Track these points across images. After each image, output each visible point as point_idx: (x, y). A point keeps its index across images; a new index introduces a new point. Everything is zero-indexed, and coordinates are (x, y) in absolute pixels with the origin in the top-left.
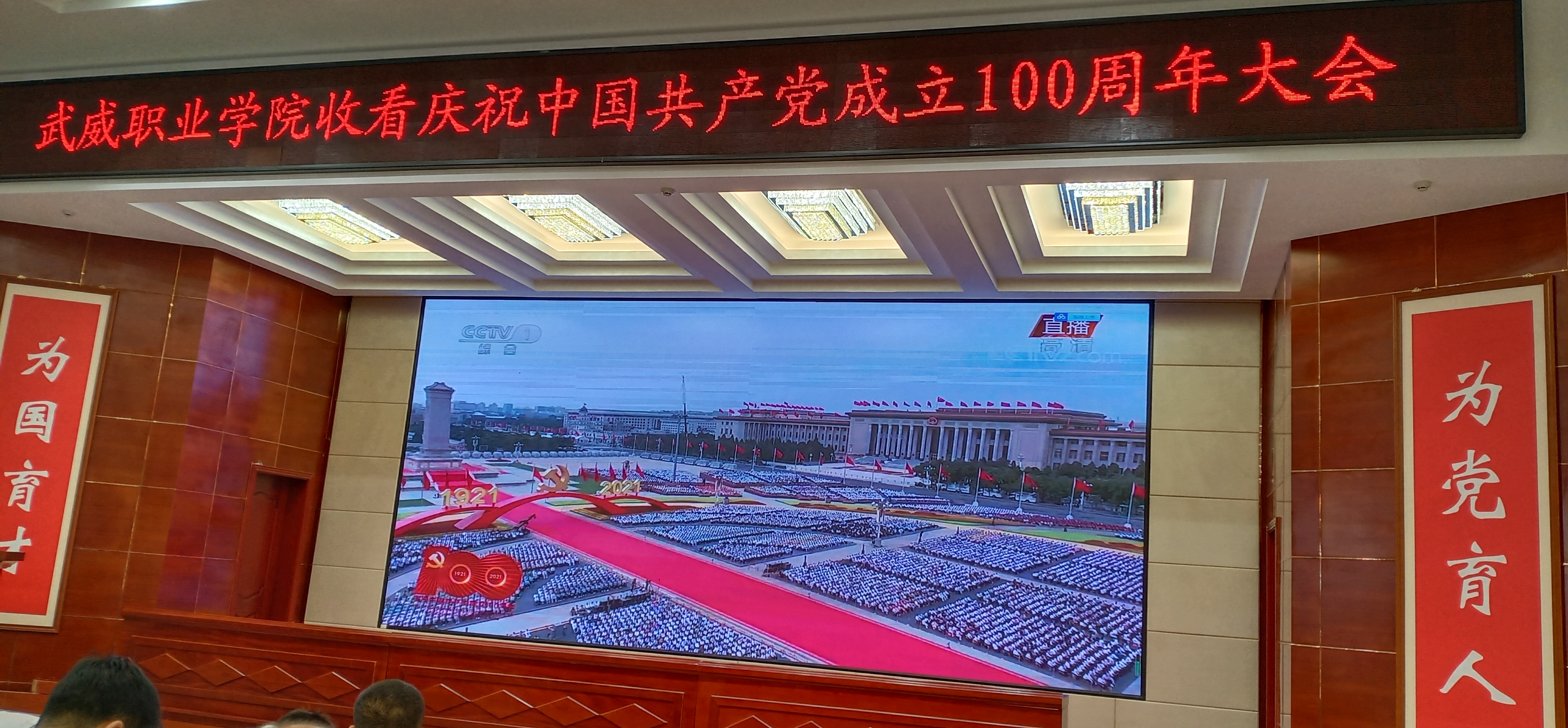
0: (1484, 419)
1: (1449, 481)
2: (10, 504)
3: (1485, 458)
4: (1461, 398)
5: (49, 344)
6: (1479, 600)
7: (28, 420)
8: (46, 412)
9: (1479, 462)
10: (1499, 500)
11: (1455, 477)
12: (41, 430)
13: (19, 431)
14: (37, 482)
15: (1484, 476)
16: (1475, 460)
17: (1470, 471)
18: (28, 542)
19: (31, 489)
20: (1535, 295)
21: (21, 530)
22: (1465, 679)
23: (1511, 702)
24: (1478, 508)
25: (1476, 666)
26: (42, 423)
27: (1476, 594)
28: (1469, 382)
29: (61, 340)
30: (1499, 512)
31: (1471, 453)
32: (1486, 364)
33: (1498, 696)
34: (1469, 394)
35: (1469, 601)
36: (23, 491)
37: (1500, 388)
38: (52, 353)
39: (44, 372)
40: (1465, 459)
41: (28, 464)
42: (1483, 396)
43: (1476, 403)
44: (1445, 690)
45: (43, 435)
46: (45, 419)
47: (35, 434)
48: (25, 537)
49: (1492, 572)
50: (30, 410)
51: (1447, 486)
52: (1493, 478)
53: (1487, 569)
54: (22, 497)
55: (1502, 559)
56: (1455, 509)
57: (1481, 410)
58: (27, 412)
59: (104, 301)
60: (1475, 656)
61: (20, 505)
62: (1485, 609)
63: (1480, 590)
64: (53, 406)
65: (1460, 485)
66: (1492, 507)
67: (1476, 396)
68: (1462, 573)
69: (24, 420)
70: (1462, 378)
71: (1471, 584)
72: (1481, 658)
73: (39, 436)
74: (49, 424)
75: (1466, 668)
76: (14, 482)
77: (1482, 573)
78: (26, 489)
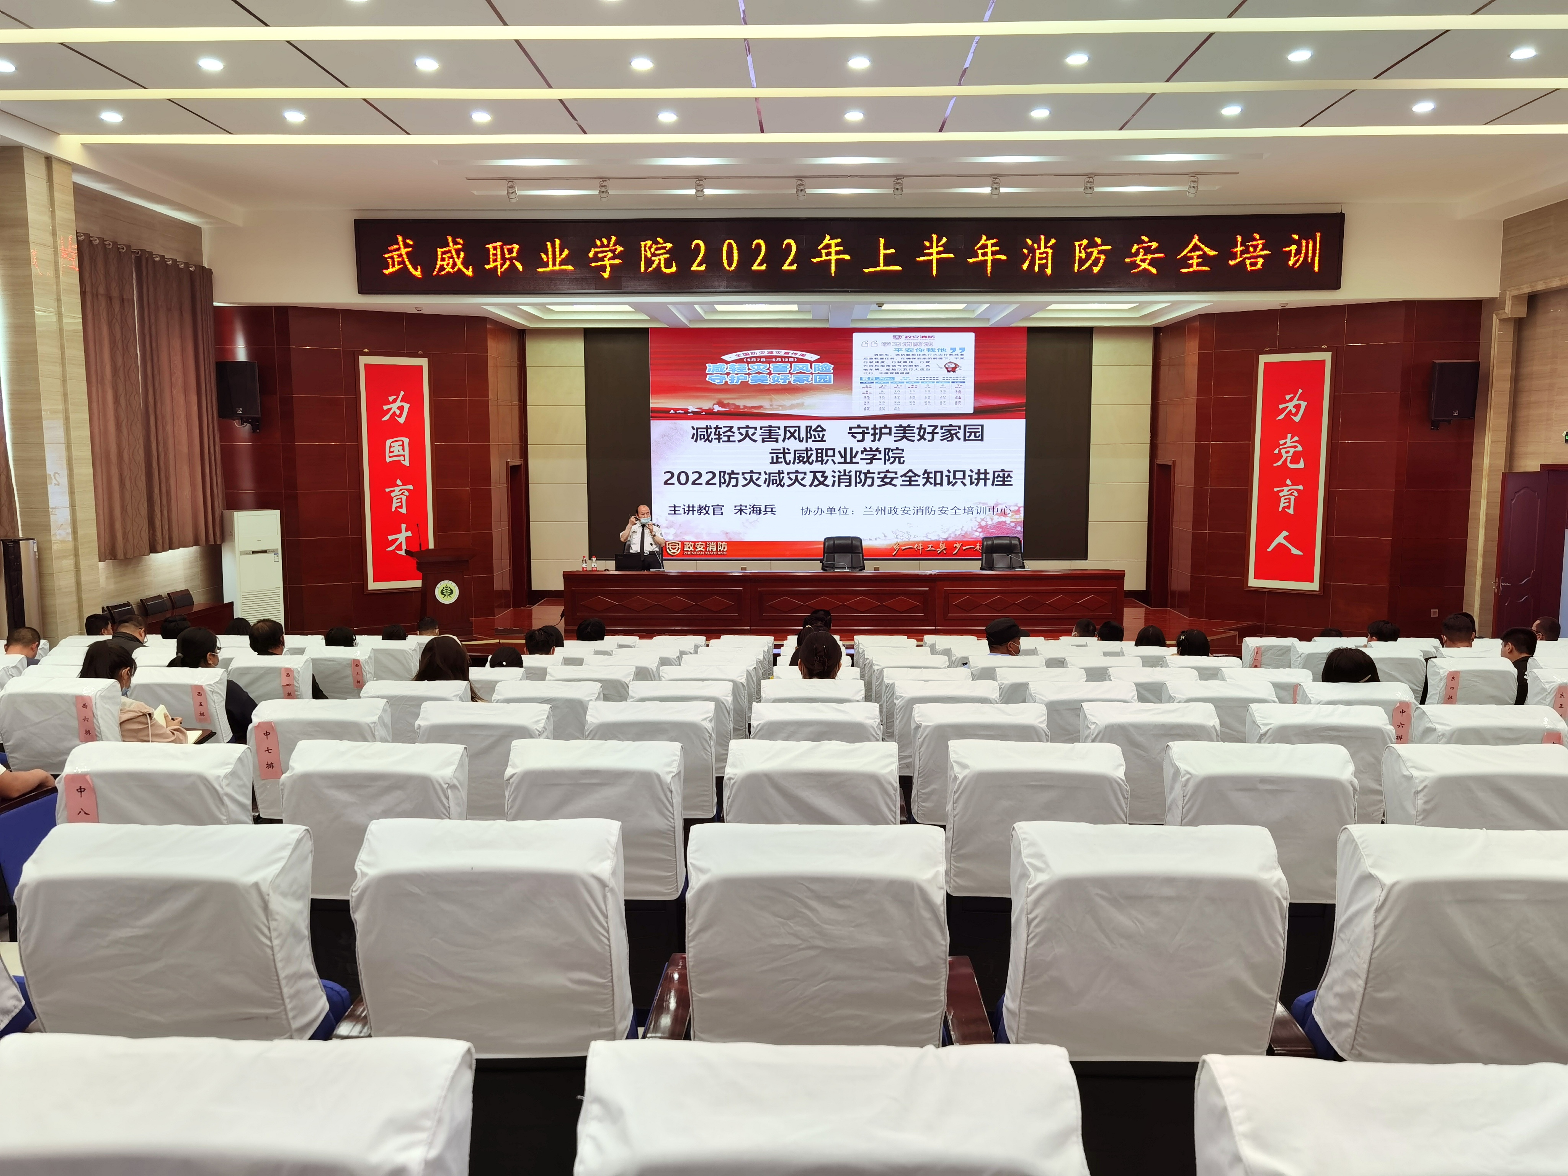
0: (1297, 419)
1: (1278, 449)
2: (393, 510)
3: (1296, 438)
4: (1287, 407)
5: (395, 397)
6: (1288, 507)
7: (393, 452)
8: (403, 445)
9: (1292, 441)
10: (1302, 459)
11: (1281, 447)
12: (402, 458)
13: (388, 460)
14: (407, 493)
15: (1296, 447)
16: (1291, 439)
17: (1288, 445)
18: (409, 534)
19: (404, 498)
20: (1327, 357)
21: (404, 526)
22: (1280, 545)
23: (1301, 553)
24: (1291, 463)
25: (1285, 538)
26: (401, 453)
27: (1287, 504)
28: (1291, 400)
29: (402, 393)
30: (1301, 465)
31: (1289, 436)
32: (1300, 391)
33: (1295, 551)
34: (1290, 406)
35: (1284, 508)
36: (400, 500)
37: (1306, 403)
38: (398, 403)
39: (396, 417)
40: (1286, 438)
41: (399, 482)
42: (1298, 407)
43: (1294, 411)
44: (1269, 550)
45: (404, 461)
46: (403, 450)
47: (399, 461)
48: (406, 531)
49: (1296, 494)
50: (393, 445)
51: (1276, 451)
52: (1300, 448)
53: (1293, 492)
54: (400, 504)
55: (1301, 487)
56: (1280, 463)
57: (1296, 414)
58: (391, 447)
59: (423, 362)
60: (1285, 533)
61: (399, 509)
62: (1291, 511)
63: (1289, 502)
64: (406, 441)
65: (1283, 451)
66: (1298, 463)
67: (1294, 407)
68: (1281, 494)
69: (390, 452)
70: (1288, 397)
71: (1285, 499)
72: (1287, 534)
73: (402, 462)
74: (407, 453)
75: (1280, 539)
76: (393, 494)
77: (1291, 494)
78: (401, 498)
